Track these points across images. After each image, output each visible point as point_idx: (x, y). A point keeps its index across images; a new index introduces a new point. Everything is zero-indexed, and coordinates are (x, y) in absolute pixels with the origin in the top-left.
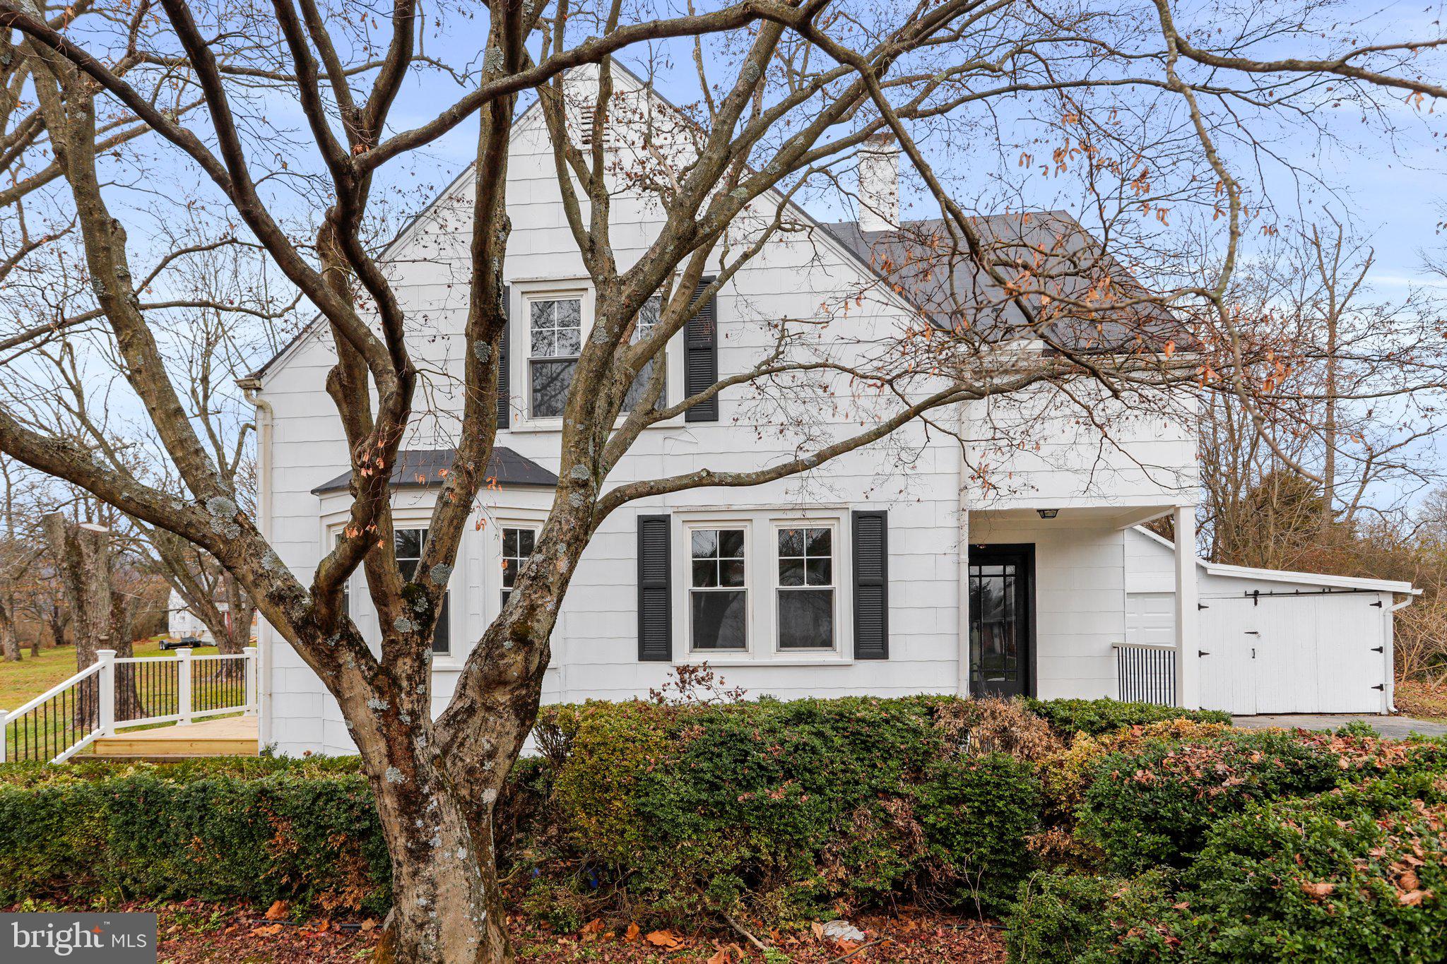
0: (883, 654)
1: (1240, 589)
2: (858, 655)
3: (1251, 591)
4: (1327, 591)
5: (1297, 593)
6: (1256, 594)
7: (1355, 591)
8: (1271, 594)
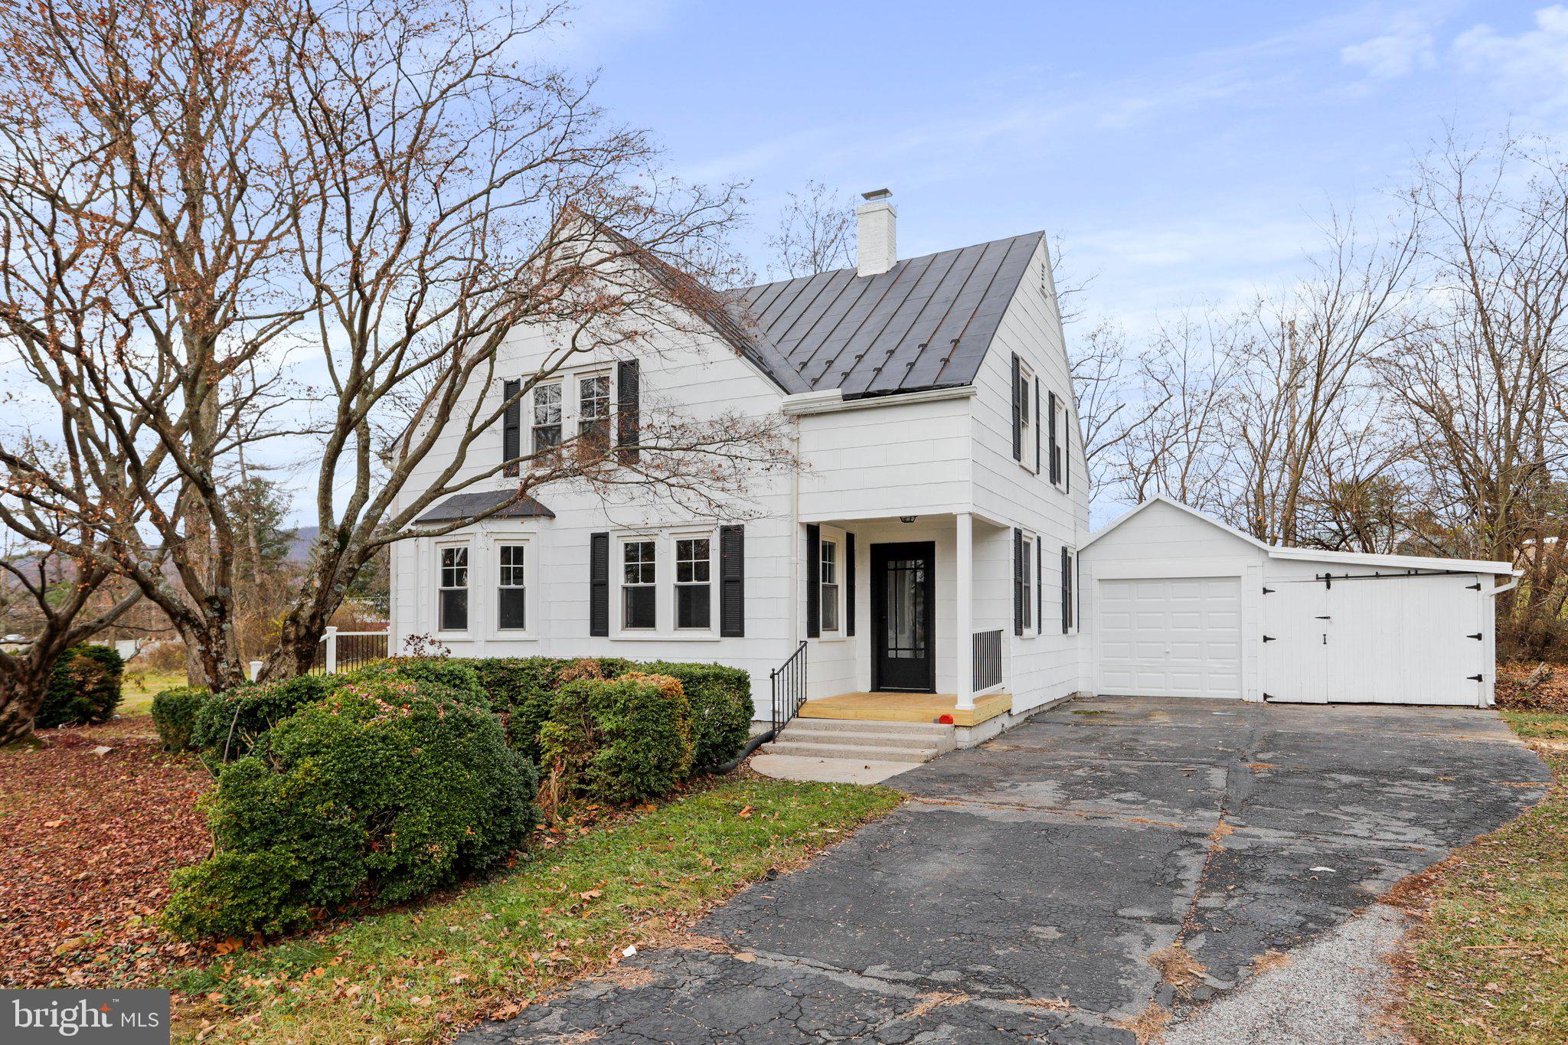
0: (740, 633)
1: (1311, 572)
2: (724, 634)
3: (1322, 574)
4: (1416, 573)
5: (1377, 576)
6: (1328, 577)
7: (1448, 572)
8: (1347, 577)
